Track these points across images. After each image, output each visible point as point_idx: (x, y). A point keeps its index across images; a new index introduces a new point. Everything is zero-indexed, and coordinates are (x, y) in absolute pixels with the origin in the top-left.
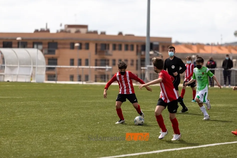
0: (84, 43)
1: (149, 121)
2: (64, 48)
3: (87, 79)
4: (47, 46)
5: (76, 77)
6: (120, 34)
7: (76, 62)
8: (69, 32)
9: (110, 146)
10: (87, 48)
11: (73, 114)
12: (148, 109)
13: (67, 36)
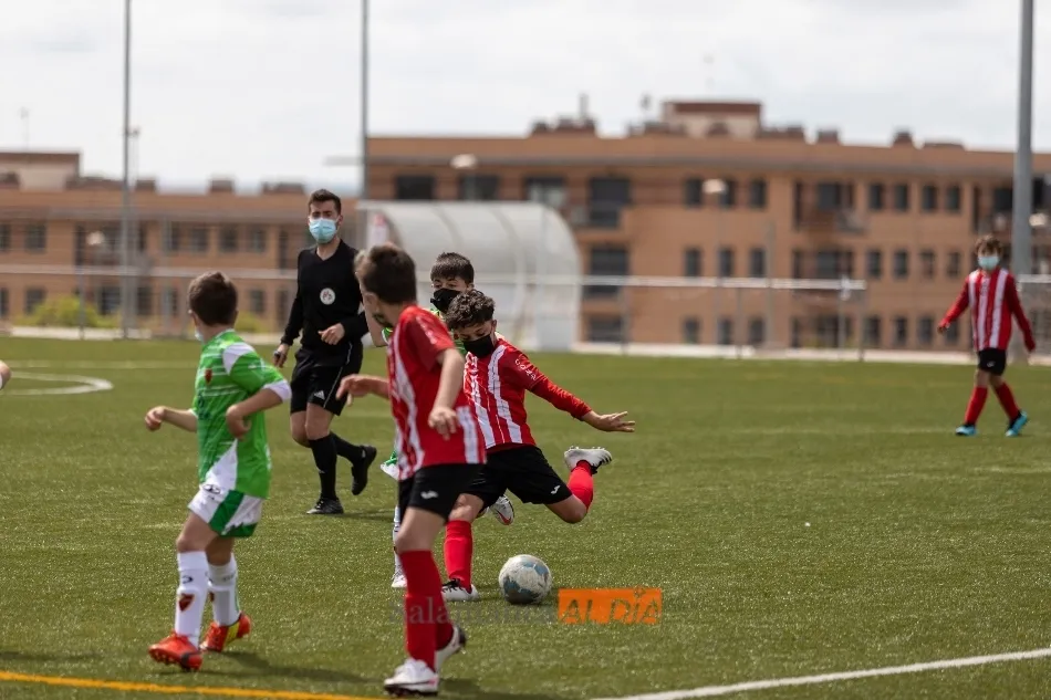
0: (743, 178)
1: (1030, 517)
2: (660, 202)
3: (757, 335)
4: (582, 193)
5: (709, 327)
6: (903, 139)
7: (710, 260)
8: (681, 132)
9: (860, 625)
10: (759, 196)
11: (700, 486)
12: (1023, 465)
13: (670, 148)
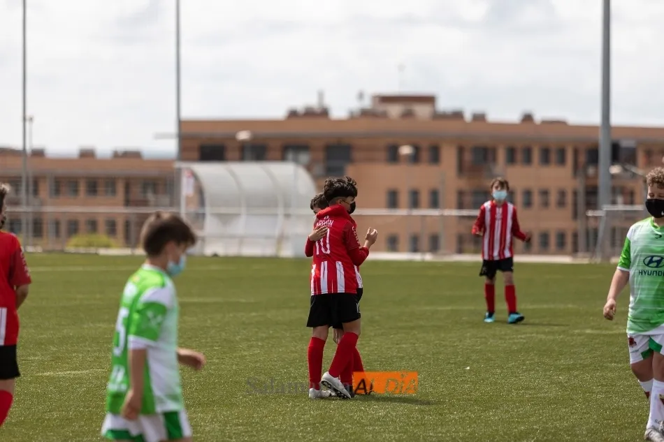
0: (425, 145)
1: (611, 362)
2: (371, 160)
3: (434, 245)
4: (321, 155)
5: (404, 241)
6: (528, 118)
7: (404, 198)
8: (384, 115)
9: (501, 433)
10: (435, 156)
11: (397, 344)
12: (607, 329)
13: (377, 125)
